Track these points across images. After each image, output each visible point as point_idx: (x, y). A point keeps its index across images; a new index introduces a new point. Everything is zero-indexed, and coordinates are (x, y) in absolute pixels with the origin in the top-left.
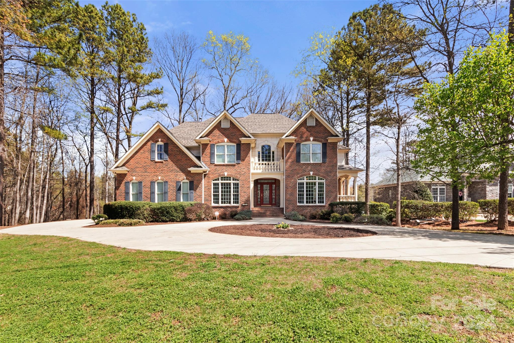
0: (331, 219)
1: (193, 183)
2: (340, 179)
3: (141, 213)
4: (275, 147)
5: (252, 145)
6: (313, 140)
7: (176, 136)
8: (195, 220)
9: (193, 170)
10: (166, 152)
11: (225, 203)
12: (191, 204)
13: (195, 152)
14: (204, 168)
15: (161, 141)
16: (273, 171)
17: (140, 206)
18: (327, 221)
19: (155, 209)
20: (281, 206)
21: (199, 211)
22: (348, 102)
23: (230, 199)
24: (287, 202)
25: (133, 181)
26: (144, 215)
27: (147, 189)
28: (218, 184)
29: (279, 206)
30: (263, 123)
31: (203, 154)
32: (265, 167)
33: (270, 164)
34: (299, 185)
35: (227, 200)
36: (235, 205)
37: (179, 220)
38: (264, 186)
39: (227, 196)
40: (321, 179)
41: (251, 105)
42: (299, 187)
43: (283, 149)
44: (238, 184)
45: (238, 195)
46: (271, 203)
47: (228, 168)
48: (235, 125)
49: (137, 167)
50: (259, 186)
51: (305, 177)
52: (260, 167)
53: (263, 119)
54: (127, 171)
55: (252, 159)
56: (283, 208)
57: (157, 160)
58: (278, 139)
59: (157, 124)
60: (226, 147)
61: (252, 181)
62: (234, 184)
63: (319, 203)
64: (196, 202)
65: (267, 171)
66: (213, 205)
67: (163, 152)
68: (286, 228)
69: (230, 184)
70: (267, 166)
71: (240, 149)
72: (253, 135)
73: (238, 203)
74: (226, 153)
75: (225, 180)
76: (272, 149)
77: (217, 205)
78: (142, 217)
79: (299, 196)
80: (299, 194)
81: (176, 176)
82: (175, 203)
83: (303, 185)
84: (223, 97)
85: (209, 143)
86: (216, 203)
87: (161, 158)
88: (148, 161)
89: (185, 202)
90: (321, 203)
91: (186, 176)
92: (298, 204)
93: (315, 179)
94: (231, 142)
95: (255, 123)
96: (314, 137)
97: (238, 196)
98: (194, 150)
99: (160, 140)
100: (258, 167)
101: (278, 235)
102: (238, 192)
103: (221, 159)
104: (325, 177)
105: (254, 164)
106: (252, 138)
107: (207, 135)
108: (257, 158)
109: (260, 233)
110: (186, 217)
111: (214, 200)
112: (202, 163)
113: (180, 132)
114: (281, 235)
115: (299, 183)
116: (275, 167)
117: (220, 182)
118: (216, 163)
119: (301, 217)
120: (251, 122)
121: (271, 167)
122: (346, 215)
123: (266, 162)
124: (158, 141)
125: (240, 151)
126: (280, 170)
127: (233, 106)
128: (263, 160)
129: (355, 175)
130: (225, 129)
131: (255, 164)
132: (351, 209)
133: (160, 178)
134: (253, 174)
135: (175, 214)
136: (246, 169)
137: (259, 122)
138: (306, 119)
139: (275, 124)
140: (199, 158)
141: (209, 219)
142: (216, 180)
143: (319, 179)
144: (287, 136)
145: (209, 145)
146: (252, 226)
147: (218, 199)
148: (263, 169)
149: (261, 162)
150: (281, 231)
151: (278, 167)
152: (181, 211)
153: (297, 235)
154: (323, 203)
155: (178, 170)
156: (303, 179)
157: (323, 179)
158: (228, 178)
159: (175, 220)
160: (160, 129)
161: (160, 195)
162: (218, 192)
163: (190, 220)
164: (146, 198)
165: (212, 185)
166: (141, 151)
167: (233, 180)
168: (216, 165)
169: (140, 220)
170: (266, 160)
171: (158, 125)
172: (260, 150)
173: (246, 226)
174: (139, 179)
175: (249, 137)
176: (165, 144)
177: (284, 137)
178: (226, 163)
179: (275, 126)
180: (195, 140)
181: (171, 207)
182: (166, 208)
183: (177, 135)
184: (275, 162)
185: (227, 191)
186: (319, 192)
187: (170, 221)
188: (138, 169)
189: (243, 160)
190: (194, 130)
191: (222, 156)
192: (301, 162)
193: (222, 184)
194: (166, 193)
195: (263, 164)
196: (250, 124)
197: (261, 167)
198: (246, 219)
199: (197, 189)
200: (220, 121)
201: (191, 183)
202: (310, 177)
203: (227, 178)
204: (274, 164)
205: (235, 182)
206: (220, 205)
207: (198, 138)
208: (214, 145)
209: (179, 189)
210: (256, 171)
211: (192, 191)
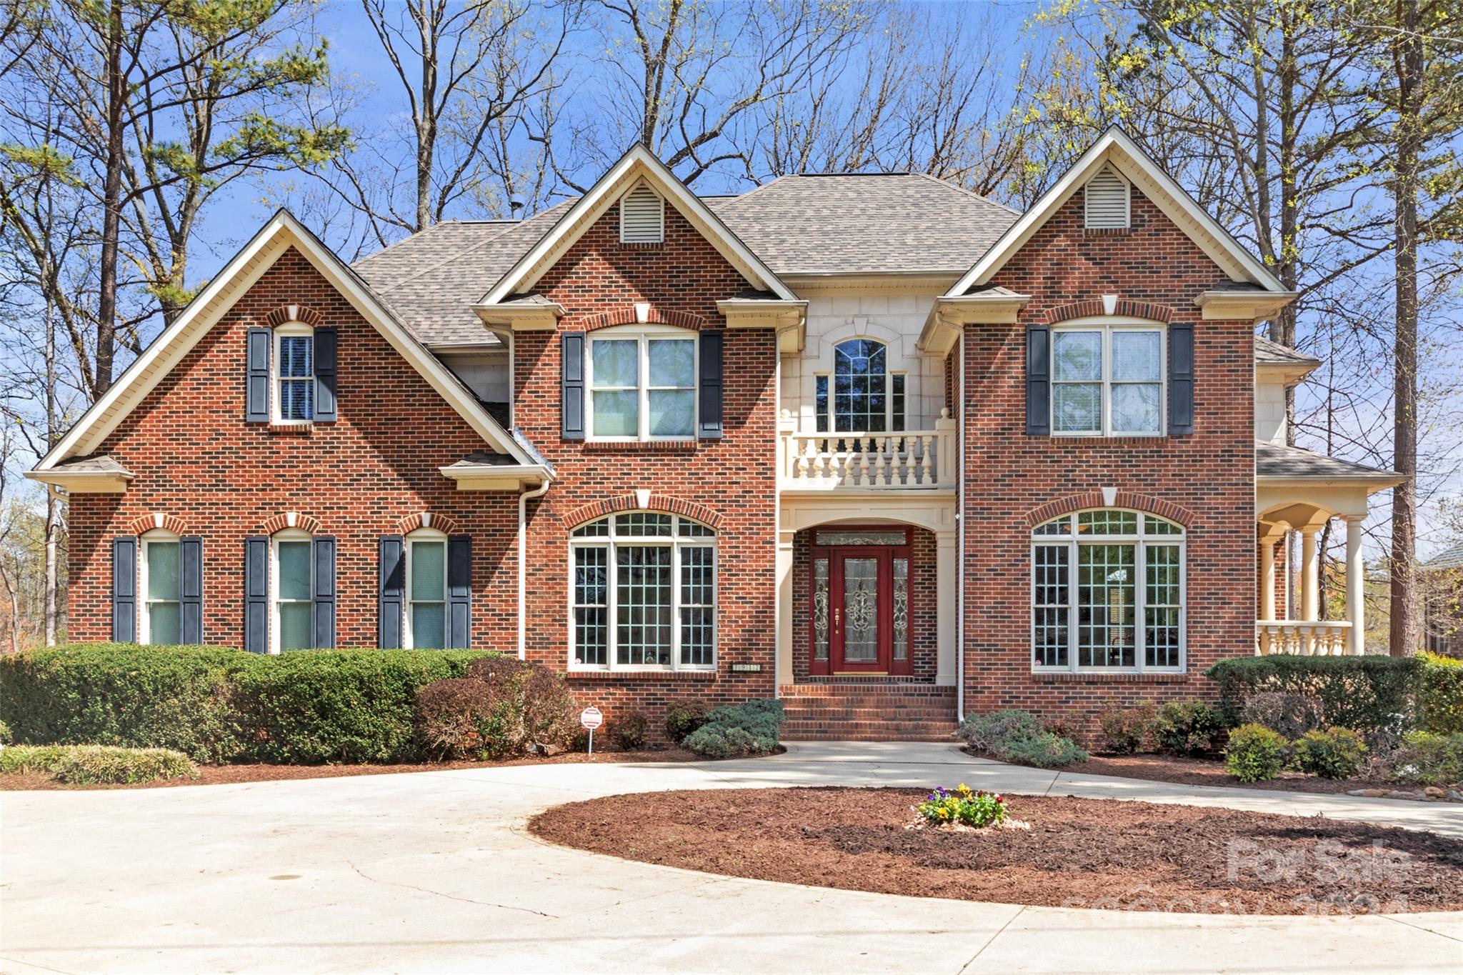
0: (1233, 759)
1: (469, 549)
2: (1263, 530)
3: (184, 711)
4: (910, 350)
5: (786, 342)
6: (1121, 311)
7: (388, 295)
8: (472, 756)
9: (466, 473)
10: (327, 376)
11: (637, 659)
12: (454, 666)
13: (482, 380)
14: (525, 464)
15: (301, 318)
16: (896, 481)
17: (182, 674)
18: (1205, 769)
19: (257, 690)
20: (942, 680)
21: (497, 705)
22: (1287, 118)
23: (666, 636)
24: (978, 655)
25: (154, 536)
26: (202, 720)
27: (227, 579)
28: (603, 553)
29: (931, 678)
30: (843, 223)
31: (520, 386)
32: (857, 460)
33: (879, 443)
34: (1040, 559)
35: (651, 639)
36: (692, 668)
37: (384, 753)
38: (851, 563)
39: (651, 619)
40: (1163, 529)
41: (783, 140)
42: (1040, 572)
43: (951, 362)
44: (709, 551)
45: (709, 612)
46: (885, 659)
47: (656, 465)
48: (692, 230)
49: (174, 461)
50: (822, 565)
51: (1075, 517)
52: (827, 461)
53: (846, 204)
54: (120, 478)
55: (784, 420)
56: (955, 689)
57: (276, 420)
58: (927, 308)
59: (276, 227)
60: (643, 348)
61: (784, 538)
62: (685, 552)
63: (1150, 661)
64: (482, 652)
65: (865, 481)
66: (575, 666)
67: (309, 377)
68: (986, 822)
69: (666, 551)
70: (865, 454)
71: (720, 363)
72: (790, 288)
73: (709, 660)
74: (645, 384)
75: (637, 532)
76: (895, 363)
77: (595, 668)
78: (186, 733)
79: (1039, 620)
80: (1039, 612)
81: (381, 505)
82: (368, 657)
83: (1064, 559)
84: (640, 100)
85: (553, 326)
86: (591, 660)
87: (297, 415)
88: (231, 425)
89: (422, 653)
90: (1162, 662)
91: (432, 509)
92: (1037, 669)
93: (1132, 530)
94: (673, 321)
95: (800, 223)
96: (1125, 292)
97: (708, 620)
98: (475, 368)
99: (293, 311)
100: (819, 463)
101: (939, 876)
102: (708, 599)
103: (617, 419)
104: (1179, 517)
105: (793, 445)
106: (787, 297)
107: (542, 288)
108: (809, 412)
109: (828, 857)
110: (421, 734)
111: (580, 639)
112: (518, 437)
113: (409, 273)
114: (963, 876)
115: (1040, 551)
116: (911, 462)
117: (612, 540)
118: (590, 438)
119: (1057, 746)
120: (782, 216)
121: (888, 460)
122: (1314, 735)
123: (860, 434)
124: (283, 318)
125: (720, 371)
126: (935, 481)
127: (688, 151)
128: (842, 425)
129: (1348, 506)
130: (638, 252)
131: (803, 442)
132: (1331, 696)
133: (292, 518)
134: (788, 498)
135: (363, 718)
136: (753, 470)
137: (823, 219)
138: (1080, 193)
139: (909, 225)
140: (499, 412)
141: (551, 749)
142: (591, 531)
143: (1149, 530)
144: (973, 289)
145: (554, 339)
146: (781, 798)
147: (603, 637)
148: (841, 473)
149: (832, 433)
150: (960, 840)
151: (926, 461)
152: (398, 703)
153: (1061, 880)
154: (1174, 660)
155: (391, 474)
156: (1065, 530)
157: (1176, 531)
158: (655, 521)
159: (363, 750)
160: (292, 249)
161: (291, 613)
162: (603, 599)
163: (445, 756)
164: (219, 629)
165: (572, 558)
166: (198, 372)
167: (684, 531)
168: (591, 450)
169: (173, 754)
170: (860, 425)
171: (284, 232)
172: (828, 368)
173: (746, 799)
174: (186, 521)
175: (771, 294)
176: (318, 332)
177: (958, 292)
178: (646, 437)
179: (909, 239)
180: (478, 311)
181: (343, 679)
182: (316, 684)
183: (390, 287)
184: (910, 433)
185: (651, 592)
186: (1150, 599)
187: (337, 757)
188: (177, 472)
189: (738, 422)
190: (479, 261)
191: (625, 402)
192: (1054, 433)
193: (622, 551)
194: (324, 600)
195: (841, 447)
196: (772, 227)
197: (835, 463)
198: (753, 753)
199: (488, 579)
200: (615, 209)
201: (459, 546)
202: (1100, 516)
203: (650, 518)
204: (901, 448)
205: (689, 541)
206: (615, 667)
207: (493, 300)
208: (581, 337)
209: (396, 580)
210: (804, 484)
211: (463, 591)
